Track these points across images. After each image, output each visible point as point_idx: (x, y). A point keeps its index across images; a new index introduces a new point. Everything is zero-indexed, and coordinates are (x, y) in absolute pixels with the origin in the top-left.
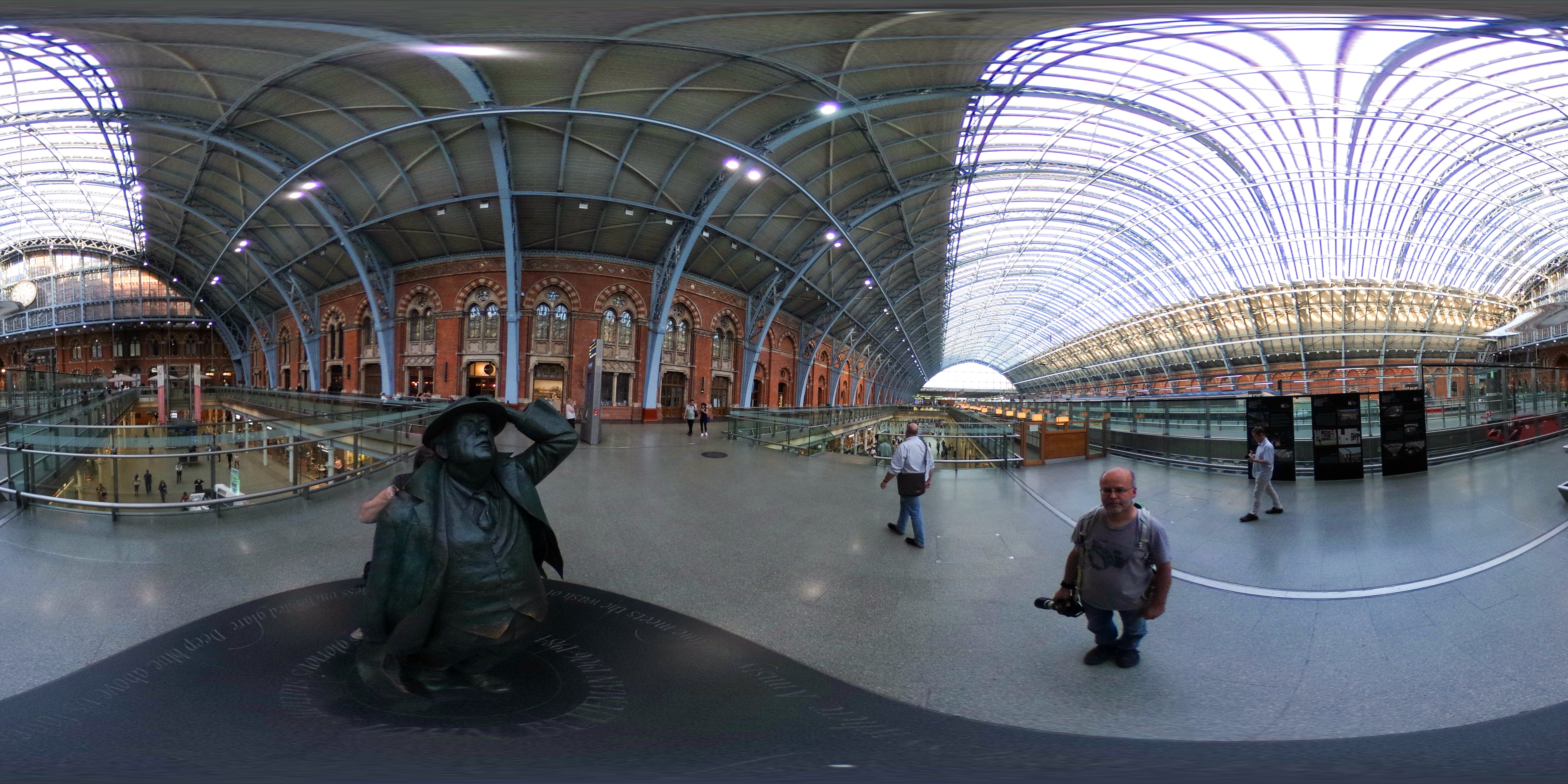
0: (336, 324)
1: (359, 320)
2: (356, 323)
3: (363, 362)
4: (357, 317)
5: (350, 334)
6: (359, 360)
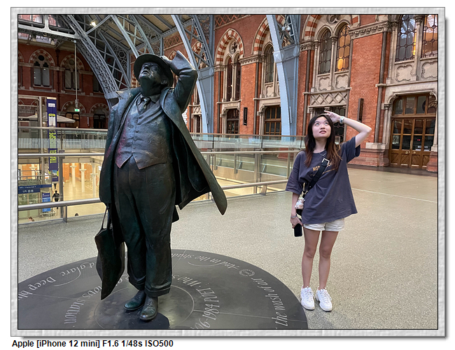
0: (233, 56)
1: (260, 49)
2: (256, 53)
3: (262, 104)
4: (256, 45)
5: (248, 68)
6: (258, 101)
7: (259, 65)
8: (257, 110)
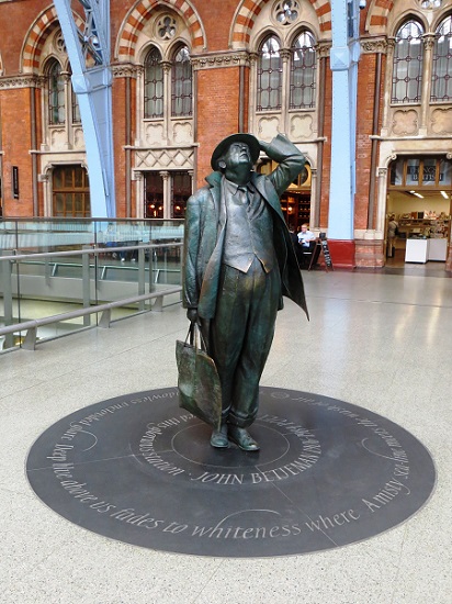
1: (35, 64)
2: (27, 70)
3: (46, 162)
4: (28, 56)
6: (38, 155)
7: (35, 93)
8: (38, 171)
